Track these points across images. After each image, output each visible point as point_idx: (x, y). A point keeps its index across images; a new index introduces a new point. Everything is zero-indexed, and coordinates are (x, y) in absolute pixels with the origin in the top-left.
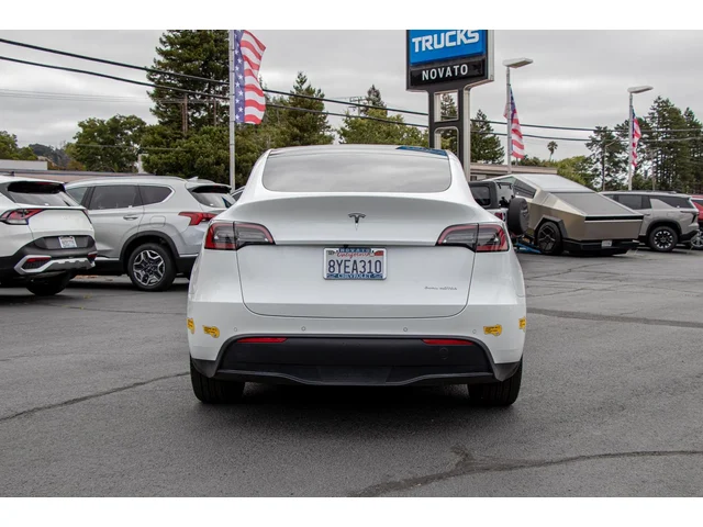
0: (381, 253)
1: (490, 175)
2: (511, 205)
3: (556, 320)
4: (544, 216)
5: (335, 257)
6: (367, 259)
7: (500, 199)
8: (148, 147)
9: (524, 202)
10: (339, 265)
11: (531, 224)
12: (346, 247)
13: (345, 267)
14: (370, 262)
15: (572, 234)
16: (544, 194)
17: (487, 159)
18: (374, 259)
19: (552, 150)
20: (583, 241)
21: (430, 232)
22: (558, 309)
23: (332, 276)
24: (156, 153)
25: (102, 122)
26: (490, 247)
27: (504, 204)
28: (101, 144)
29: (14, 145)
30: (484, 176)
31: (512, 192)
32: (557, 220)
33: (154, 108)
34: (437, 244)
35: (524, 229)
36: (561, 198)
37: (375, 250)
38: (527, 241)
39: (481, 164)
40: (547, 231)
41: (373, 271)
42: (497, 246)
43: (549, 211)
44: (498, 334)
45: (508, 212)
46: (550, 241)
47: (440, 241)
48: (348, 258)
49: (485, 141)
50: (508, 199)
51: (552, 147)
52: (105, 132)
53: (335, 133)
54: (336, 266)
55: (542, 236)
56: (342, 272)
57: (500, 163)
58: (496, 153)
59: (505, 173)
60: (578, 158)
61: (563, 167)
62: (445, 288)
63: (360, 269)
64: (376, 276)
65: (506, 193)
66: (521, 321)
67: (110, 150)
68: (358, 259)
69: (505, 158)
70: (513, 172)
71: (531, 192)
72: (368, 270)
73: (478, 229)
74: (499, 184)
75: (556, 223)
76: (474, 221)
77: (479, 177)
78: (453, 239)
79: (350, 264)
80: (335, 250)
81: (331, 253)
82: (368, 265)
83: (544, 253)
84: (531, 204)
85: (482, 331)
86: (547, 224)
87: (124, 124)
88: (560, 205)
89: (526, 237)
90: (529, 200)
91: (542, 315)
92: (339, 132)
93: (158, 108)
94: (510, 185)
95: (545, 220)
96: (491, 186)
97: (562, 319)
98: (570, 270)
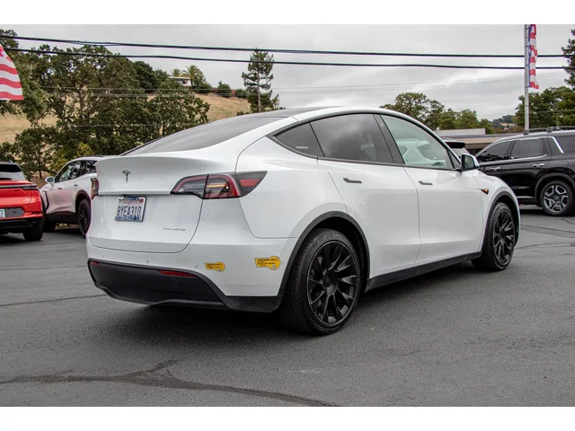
0: (142, 201)
5: (120, 204)
6: (135, 205)
8: (562, 110)
13: (125, 211)
14: (136, 208)
18: (138, 205)
21: (166, 183)
23: (118, 218)
24: (568, 113)
25: (537, 94)
28: (536, 111)
29: (475, 119)
33: (568, 79)
34: (172, 193)
37: (140, 198)
41: (137, 214)
44: (220, 270)
47: (176, 191)
48: (126, 205)
52: (540, 102)
54: (121, 211)
56: (123, 215)
62: (177, 229)
63: (131, 213)
67: (543, 115)
68: (131, 205)
72: (134, 214)
73: (207, 179)
78: (189, 187)
79: (127, 209)
80: (122, 198)
81: (120, 201)
82: (135, 210)
85: (204, 267)
87: (555, 93)
93: (572, 78)
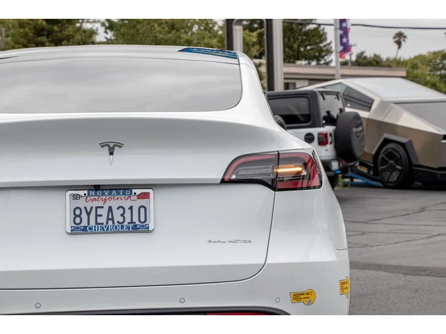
0: (146, 196)
1: (313, 81)
2: (339, 122)
3: (402, 279)
4: (386, 135)
5: (81, 203)
6: (126, 204)
7: (323, 114)
9: (357, 117)
10: (88, 214)
11: (368, 147)
12: (97, 188)
13: (97, 216)
14: (131, 208)
15: (424, 159)
16: (385, 105)
17: (309, 58)
18: (137, 204)
19: (399, 43)
20: (440, 169)
21: (213, 165)
22: (405, 263)
23: (78, 229)
26: (295, 183)
27: (330, 120)
30: (306, 83)
31: (339, 104)
32: (404, 140)
34: (223, 182)
35: (358, 153)
36: (409, 110)
37: (138, 192)
38: (364, 170)
39: (301, 66)
40: (391, 155)
41: (136, 219)
42: (305, 181)
43: (393, 128)
44: (310, 303)
45: (335, 132)
46: (395, 169)
47: (227, 178)
48: (100, 204)
49: (307, 34)
50: (335, 113)
51: (399, 39)
53: (98, 25)
54: (84, 216)
55: (384, 162)
56: (92, 223)
57: (327, 64)
58: (321, 50)
59: (331, 77)
60: (435, 53)
61: (415, 66)
62: (236, 241)
63: (118, 218)
64: (140, 228)
65: (331, 105)
66: (343, 283)
68: (114, 204)
69: (333, 57)
70: (343, 76)
71: (366, 103)
72: (128, 219)
73: (279, 159)
74: (322, 93)
75: (403, 145)
76: (272, 148)
77: (299, 84)
78: (245, 173)
79: (104, 212)
80: (82, 193)
81: (76, 197)
82: (128, 213)
83: (387, 186)
84: (368, 119)
85: (289, 299)
86: (391, 145)
88: (408, 120)
89: (362, 164)
90: (364, 114)
91: (381, 273)
92: (103, 24)
94: (337, 94)
95: (387, 141)
96: (311, 97)
97: (409, 278)
98: (423, 210)
